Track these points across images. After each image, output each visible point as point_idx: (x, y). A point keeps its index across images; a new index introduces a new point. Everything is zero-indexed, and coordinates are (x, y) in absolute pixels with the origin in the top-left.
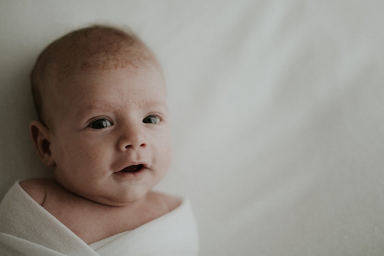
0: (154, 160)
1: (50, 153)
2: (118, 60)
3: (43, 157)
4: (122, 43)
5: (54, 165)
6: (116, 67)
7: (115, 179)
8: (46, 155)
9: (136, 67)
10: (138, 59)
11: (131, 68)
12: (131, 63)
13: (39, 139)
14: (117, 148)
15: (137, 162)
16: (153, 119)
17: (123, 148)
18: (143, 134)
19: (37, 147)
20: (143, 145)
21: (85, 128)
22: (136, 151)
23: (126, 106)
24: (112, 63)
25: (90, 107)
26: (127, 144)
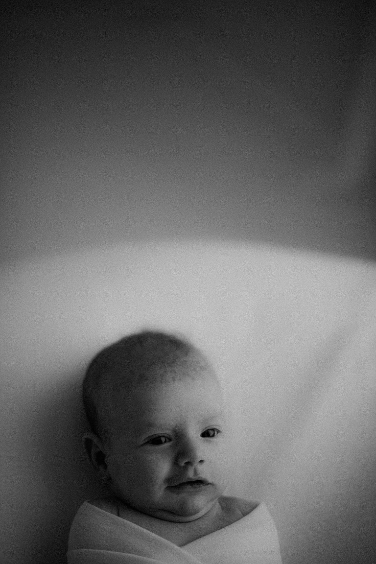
1: (106, 467)
4: (178, 352)
5: (110, 478)
8: (101, 468)
9: (193, 379)
10: (194, 369)
12: (188, 375)
13: (93, 451)
14: (175, 462)
15: (194, 478)
16: (211, 433)
18: (202, 449)
19: (90, 456)
20: (201, 461)
21: (143, 445)
22: (194, 467)
25: (150, 425)
26: (187, 461)
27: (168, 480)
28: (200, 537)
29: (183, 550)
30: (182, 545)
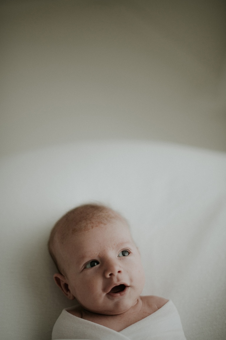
0: (131, 280)
1: (70, 292)
2: (93, 223)
3: (67, 295)
5: (74, 298)
6: (92, 227)
7: (109, 298)
8: (68, 293)
9: (105, 224)
10: (106, 219)
11: (102, 225)
12: (102, 223)
13: (62, 284)
14: (104, 276)
15: (118, 284)
17: (108, 276)
18: (118, 265)
19: (62, 289)
20: (119, 272)
21: (83, 270)
22: (116, 277)
23: (104, 250)
24: (89, 226)
25: (83, 257)
26: (109, 273)
27: (104, 290)
28: (131, 324)
29: (120, 334)
30: (119, 331)
